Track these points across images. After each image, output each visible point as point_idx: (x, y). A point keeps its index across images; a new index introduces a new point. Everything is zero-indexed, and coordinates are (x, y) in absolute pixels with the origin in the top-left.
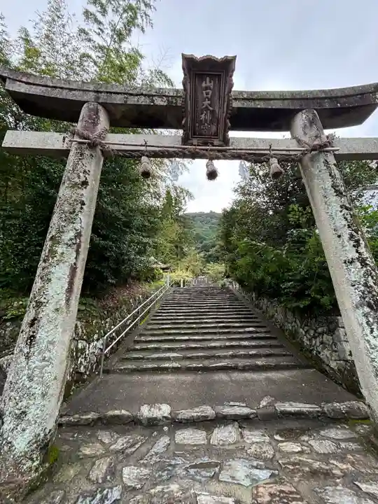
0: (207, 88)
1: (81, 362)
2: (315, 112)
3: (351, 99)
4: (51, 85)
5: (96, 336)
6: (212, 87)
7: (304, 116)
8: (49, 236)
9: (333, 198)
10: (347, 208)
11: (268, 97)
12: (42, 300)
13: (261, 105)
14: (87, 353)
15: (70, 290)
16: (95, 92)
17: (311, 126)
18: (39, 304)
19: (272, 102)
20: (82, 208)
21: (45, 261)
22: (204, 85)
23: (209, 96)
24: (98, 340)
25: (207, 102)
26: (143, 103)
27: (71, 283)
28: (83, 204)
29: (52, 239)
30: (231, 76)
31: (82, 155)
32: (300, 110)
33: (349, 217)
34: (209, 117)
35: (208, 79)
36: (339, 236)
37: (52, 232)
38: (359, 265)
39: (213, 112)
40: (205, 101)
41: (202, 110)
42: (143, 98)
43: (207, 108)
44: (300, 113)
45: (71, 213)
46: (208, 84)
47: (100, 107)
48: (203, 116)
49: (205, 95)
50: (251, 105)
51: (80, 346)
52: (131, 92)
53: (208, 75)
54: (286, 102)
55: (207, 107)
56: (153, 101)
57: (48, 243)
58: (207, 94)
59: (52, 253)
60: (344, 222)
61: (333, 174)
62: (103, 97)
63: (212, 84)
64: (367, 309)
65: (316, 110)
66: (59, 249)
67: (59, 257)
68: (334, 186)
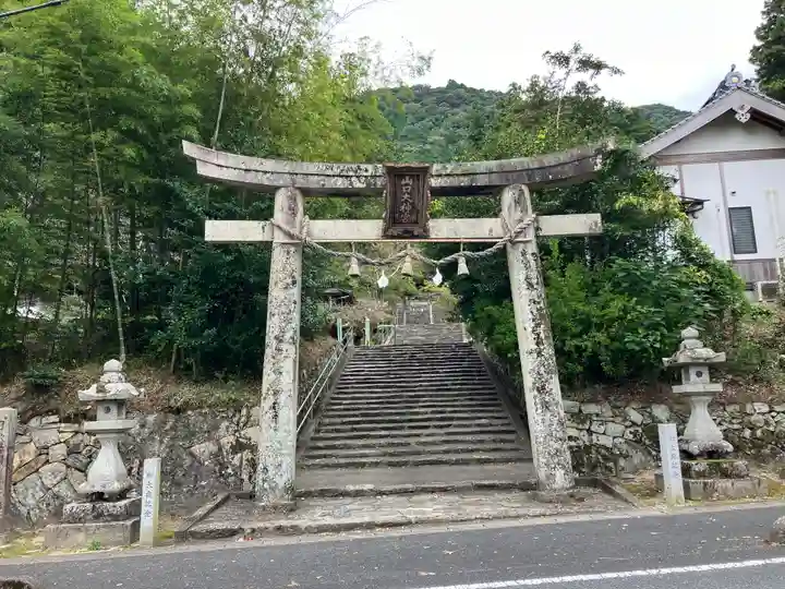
0: (406, 185)
2: (523, 187)
3: (566, 168)
4: (244, 167)
6: (411, 184)
7: (511, 193)
9: (525, 292)
10: (535, 302)
11: (473, 171)
13: (464, 182)
16: (290, 173)
19: (477, 177)
22: (403, 182)
23: (409, 191)
26: (341, 186)
32: (506, 186)
33: (535, 312)
34: (409, 208)
35: (407, 178)
36: (526, 329)
38: (535, 355)
39: (412, 204)
40: (405, 195)
41: (402, 203)
42: (340, 179)
43: (406, 201)
44: (507, 189)
46: (407, 181)
47: (297, 192)
48: (403, 207)
49: (404, 190)
50: (455, 181)
52: (327, 173)
53: (407, 176)
56: (351, 184)
58: (407, 189)
60: (530, 316)
61: (528, 265)
62: (300, 181)
63: (411, 182)
64: (536, 393)
65: (525, 185)
66: (284, 346)
67: (284, 354)
68: (527, 278)
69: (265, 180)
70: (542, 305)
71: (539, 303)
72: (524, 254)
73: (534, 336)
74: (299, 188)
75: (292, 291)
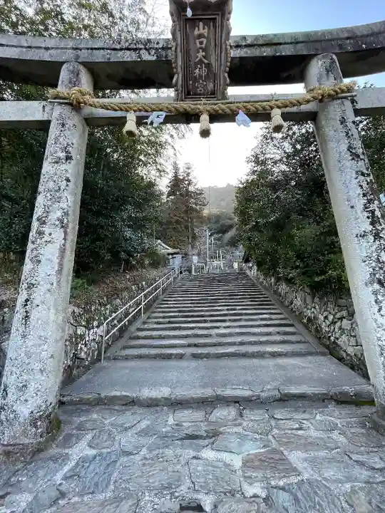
0: (200, 36)
1: (81, 348)
2: (334, 57)
4: (26, 45)
5: (95, 323)
6: (206, 34)
7: (320, 63)
8: (35, 217)
9: (349, 163)
10: (363, 174)
11: (276, 41)
12: (33, 282)
13: (267, 52)
14: (87, 339)
15: (60, 271)
16: (73, 49)
17: (328, 74)
18: (31, 286)
19: (281, 46)
20: (67, 185)
21: (33, 242)
22: (196, 32)
23: (203, 46)
24: (98, 327)
25: (201, 54)
26: (129, 59)
27: (61, 265)
28: (68, 180)
29: (38, 219)
30: (228, 20)
31: (63, 125)
33: (365, 185)
34: (204, 72)
35: (201, 25)
36: (352, 207)
37: (38, 211)
38: (371, 238)
39: (208, 66)
40: (199, 52)
41: (196, 64)
42: (128, 52)
43: (201, 62)
44: (315, 59)
45: (56, 191)
47: (81, 67)
48: (197, 71)
49: (198, 45)
50: (256, 52)
51: (79, 332)
52: (114, 46)
53: (201, 20)
54: (299, 46)
55: (201, 60)
56: (140, 56)
57: (35, 224)
58: (201, 43)
59: (40, 233)
60: (359, 191)
61: (350, 134)
62: (84, 56)
63: (206, 30)
64: (376, 286)
65: (336, 54)
66: (46, 229)
67: (46, 238)
68: (350, 148)
69: (46, 56)
70: (372, 178)
71: (368, 175)
72: (343, 121)
73: (366, 214)
74: (82, 63)
75: (63, 167)
